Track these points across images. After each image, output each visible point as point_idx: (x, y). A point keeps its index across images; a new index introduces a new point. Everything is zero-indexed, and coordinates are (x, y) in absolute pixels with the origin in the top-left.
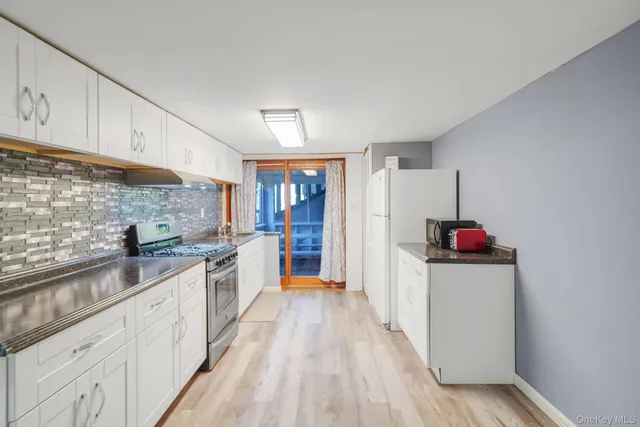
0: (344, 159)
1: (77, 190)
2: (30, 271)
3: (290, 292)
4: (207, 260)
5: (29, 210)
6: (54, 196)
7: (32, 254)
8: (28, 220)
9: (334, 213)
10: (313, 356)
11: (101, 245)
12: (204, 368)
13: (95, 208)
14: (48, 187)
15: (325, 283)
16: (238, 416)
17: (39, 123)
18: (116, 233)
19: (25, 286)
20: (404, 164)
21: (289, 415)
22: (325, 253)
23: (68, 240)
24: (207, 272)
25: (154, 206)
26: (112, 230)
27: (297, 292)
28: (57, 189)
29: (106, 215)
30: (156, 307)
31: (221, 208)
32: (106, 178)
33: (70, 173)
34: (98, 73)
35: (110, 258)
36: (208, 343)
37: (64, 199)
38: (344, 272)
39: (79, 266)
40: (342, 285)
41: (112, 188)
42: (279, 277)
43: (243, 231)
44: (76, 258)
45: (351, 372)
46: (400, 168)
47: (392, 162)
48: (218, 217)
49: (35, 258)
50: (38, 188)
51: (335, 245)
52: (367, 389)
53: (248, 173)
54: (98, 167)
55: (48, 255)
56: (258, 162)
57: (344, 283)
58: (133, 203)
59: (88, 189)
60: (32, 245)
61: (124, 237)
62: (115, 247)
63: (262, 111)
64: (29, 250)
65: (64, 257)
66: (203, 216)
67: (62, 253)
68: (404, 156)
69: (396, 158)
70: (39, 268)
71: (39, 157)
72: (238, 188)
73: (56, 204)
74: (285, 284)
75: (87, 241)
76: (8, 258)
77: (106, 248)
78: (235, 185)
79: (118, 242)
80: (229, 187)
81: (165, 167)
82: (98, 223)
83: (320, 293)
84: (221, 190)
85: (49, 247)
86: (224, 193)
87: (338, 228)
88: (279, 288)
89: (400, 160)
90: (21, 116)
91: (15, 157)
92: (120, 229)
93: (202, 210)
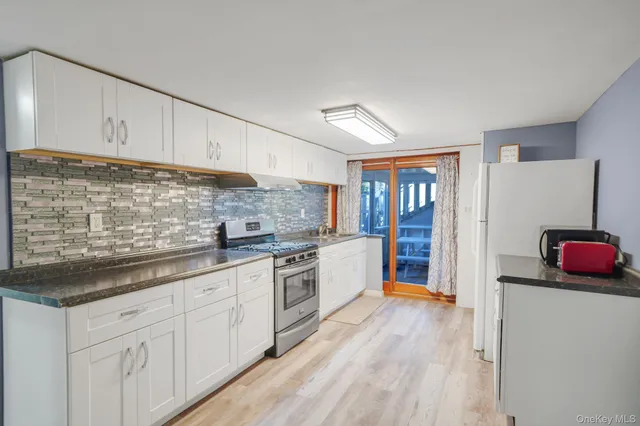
0: (458, 153)
1: (174, 193)
2: (135, 254)
3: (391, 299)
4: (275, 257)
5: (135, 208)
6: (155, 197)
7: (137, 241)
8: (135, 216)
9: (445, 217)
10: (377, 367)
11: (194, 238)
12: (271, 353)
13: (190, 207)
14: (150, 191)
15: (432, 294)
16: (277, 402)
17: (120, 143)
18: (209, 228)
19: (131, 264)
20: (526, 155)
21: (320, 415)
22: (433, 261)
23: (167, 232)
24: (275, 268)
25: (248, 206)
26: (205, 226)
27: (400, 299)
28: (156, 192)
29: (201, 214)
30: (209, 292)
31: (326, 210)
32: (198, 183)
33: (169, 179)
34: (173, 97)
35: (202, 248)
36: (275, 333)
37: (163, 200)
38: (453, 285)
39: (175, 253)
40: (452, 299)
41: (206, 192)
42: (382, 282)
43: (348, 232)
44: (174, 247)
45: (406, 392)
46: (520, 160)
47: (510, 153)
48: (322, 218)
49: (142, 244)
50: (141, 192)
51: (444, 253)
52: (414, 415)
53: (353, 174)
54: (191, 173)
55: (150, 243)
56: (364, 161)
57: (454, 297)
58: (227, 204)
59: (182, 192)
60: (137, 235)
61: (216, 232)
62: (208, 240)
63: (323, 111)
64: (135, 238)
65: (162, 245)
66: (303, 216)
67: (160, 242)
68: (525, 145)
69: (516, 147)
70: (143, 252)
71: (142, 168)
72: (343, 189)
73: (157, 204)
74: (387, 289)
75: (183, 234)
76: (121, 242)
77: (199, 240)
78: (341, 186)
79: (212, 236)
80: (335, 188)
81: (244, 171)
82: (193, 220)
83: (423, 304)
84: (326, 191)
85: (150, 237)
86: (330, 194)
87: (447, 234)
88: (380, 293)
89: (521, 150)
90: (106, 139)
91: (124, 169)
92: (213, 225)
93: (303, 211)
